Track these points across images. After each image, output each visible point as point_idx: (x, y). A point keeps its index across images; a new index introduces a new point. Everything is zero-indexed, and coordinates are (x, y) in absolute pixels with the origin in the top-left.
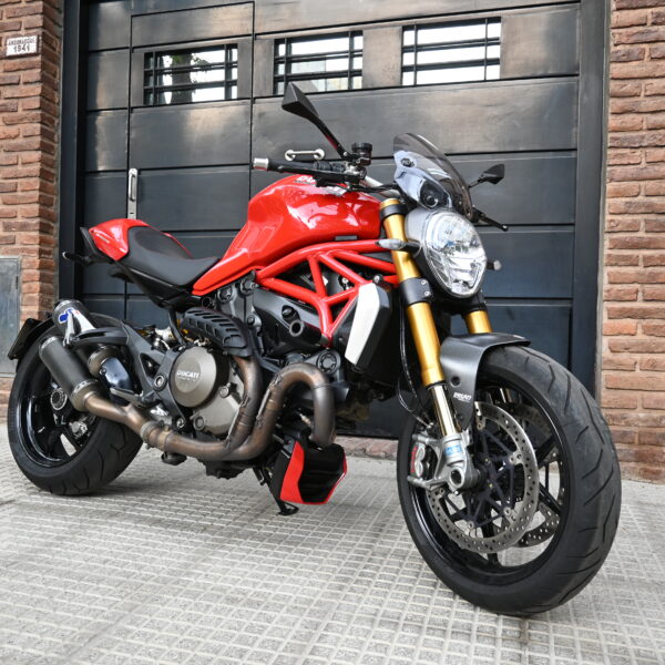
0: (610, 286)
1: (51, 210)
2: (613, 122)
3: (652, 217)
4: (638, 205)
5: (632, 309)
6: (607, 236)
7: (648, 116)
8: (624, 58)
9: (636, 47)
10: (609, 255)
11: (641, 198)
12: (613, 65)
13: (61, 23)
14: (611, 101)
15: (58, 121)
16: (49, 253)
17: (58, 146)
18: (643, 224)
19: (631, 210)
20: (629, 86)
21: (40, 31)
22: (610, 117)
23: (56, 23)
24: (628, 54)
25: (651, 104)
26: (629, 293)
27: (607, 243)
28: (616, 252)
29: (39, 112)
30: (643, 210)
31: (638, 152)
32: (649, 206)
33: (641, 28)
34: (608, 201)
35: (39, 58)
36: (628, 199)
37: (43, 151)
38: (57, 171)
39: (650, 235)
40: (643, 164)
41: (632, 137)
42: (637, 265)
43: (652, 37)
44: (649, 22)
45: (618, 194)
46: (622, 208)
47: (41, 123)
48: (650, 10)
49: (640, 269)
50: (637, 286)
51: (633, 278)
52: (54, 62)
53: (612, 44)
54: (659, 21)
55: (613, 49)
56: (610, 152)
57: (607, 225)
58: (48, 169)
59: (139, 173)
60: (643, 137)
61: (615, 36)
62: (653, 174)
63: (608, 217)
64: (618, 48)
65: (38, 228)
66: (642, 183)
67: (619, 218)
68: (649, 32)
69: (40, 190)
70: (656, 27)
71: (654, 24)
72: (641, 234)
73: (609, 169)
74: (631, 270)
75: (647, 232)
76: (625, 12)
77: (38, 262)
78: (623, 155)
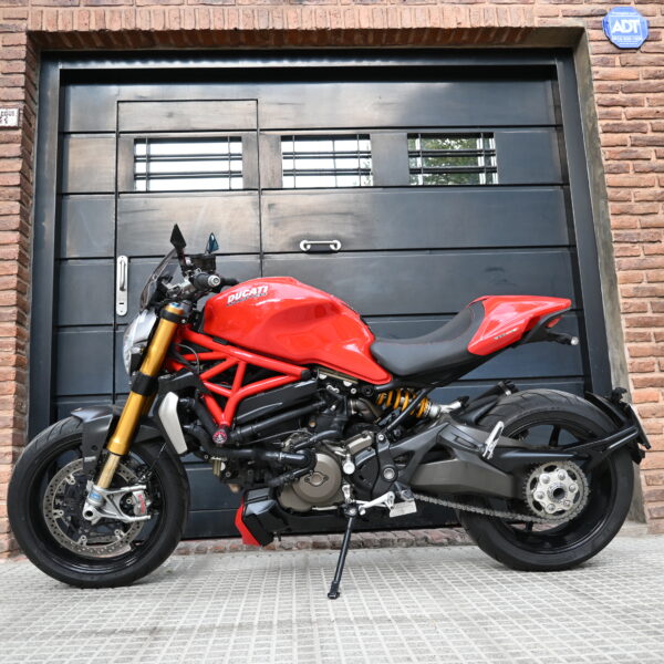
0: (632, 360)
1: (25, 299)
2: (614, 221)
3: (656, 300)
4: (644, 289)
5: (652, 379)
6: (622, 317)
7: (640, 217)
8: (616, 170)
9: (622, 162)
10: (628, 333)
11: (644, 284)
12: (607, 176)
13: (37, 101)
14: (610, 204)
15: (32, 201)
16: (23, 348)
17: (31, 229)
18: (649, 306)
19: (639, 294)
20: (622, 193)
21: (22, 105)
22: (611, 217)
23: (33, 99)
24: (617, 167)
25: (641, 208)
26: (648, 365)
27: (624, 323)
28: (632, 330)
29: (19, 189)
30: (648, 294)
31: (637, 246)
32: (653, 290)
33: (624, 148)
34: (620, 287)
35: (19, 132)
36: (636, 285)
37: (21, 232)
38: (30, 256)
39: (656, 315)
40: (642, 257)
41: (630, 234)
42: (649, 341)
43: (633, 156)
44: (629, 144)
45: (627, 281)
46: (632, 292)
47: (20, 201)
48: (629, 135)
49: (653, 344)
50: (653, 359)
51: (649, 352)
52: (30, 139)
53: (603, 159)
54: (637, 143)
55: (605, 163)
56: (615, 245)
57: (621, 307)
58: (23, 252)
59: (129, 261)
60: (639, 234)
61: (605, 153)
62: (651, 265)
63: (621, 301)
64: (609, 162)
65: (15, 318)
66: (643, 272)
67: (630, 301)
68: (631, 151)
69: (18, 275)
70: (634, 149)
71: (633, 145)
72: (649, 314)
73: (616, 260)
74: (646, 345)
75: (654, 312)
76: (609, 135)
77: (14, 357)
78: (626, 249)
